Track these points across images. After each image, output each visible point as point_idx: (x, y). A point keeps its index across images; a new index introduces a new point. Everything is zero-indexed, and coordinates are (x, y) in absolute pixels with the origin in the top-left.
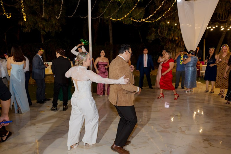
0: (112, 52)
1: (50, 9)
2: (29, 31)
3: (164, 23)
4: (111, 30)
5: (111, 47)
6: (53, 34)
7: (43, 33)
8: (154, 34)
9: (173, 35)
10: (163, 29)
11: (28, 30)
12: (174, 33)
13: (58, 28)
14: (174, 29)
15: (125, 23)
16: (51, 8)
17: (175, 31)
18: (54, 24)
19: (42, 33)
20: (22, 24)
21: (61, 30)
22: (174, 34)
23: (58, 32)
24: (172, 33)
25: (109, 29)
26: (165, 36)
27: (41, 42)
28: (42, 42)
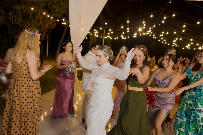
3: (19, 8)
8: (3, 18)
9: (29, 24)
10: (17, 14)
12: (30, 22)
14: (31, 18)
17: (32, 20)
22: (31, 24)
24: (28, 22)
26: (19, 24)
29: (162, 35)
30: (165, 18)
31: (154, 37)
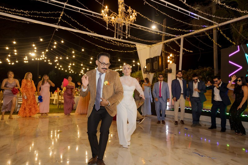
29: (57, 60)
30: (55, 43)
31: (49, 63)
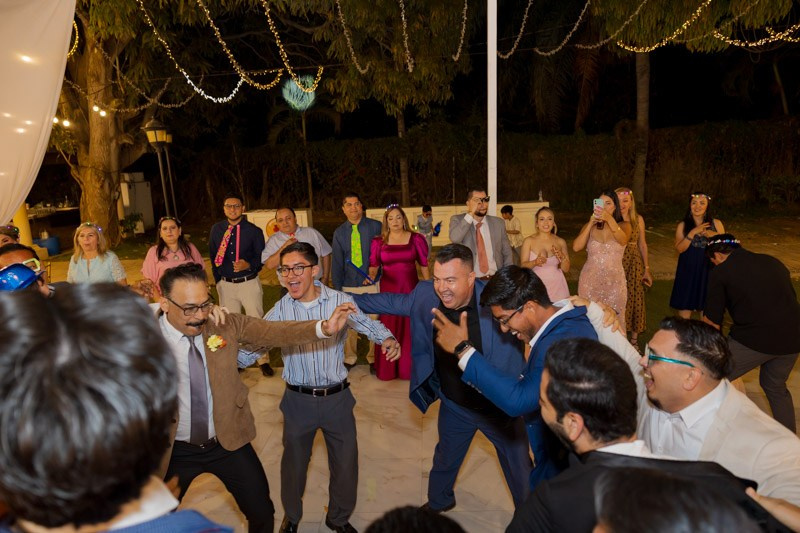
0: (641, 159)
1: (417, 26)
2: (353, 109)
4: (642, 74)
5: (640, 140)
6: (424, 111)
7: (392, 110)
11: (349, 105)
13: (441, 88)
15: (695, 50)
16: (421, 23)
18: (424, 78)
19: (388, 112)
20: (332, 88)
21: (448, 97)
23: (440, 102)
25: (638, 70)
27: (397, 135)
28: (400, 135)
